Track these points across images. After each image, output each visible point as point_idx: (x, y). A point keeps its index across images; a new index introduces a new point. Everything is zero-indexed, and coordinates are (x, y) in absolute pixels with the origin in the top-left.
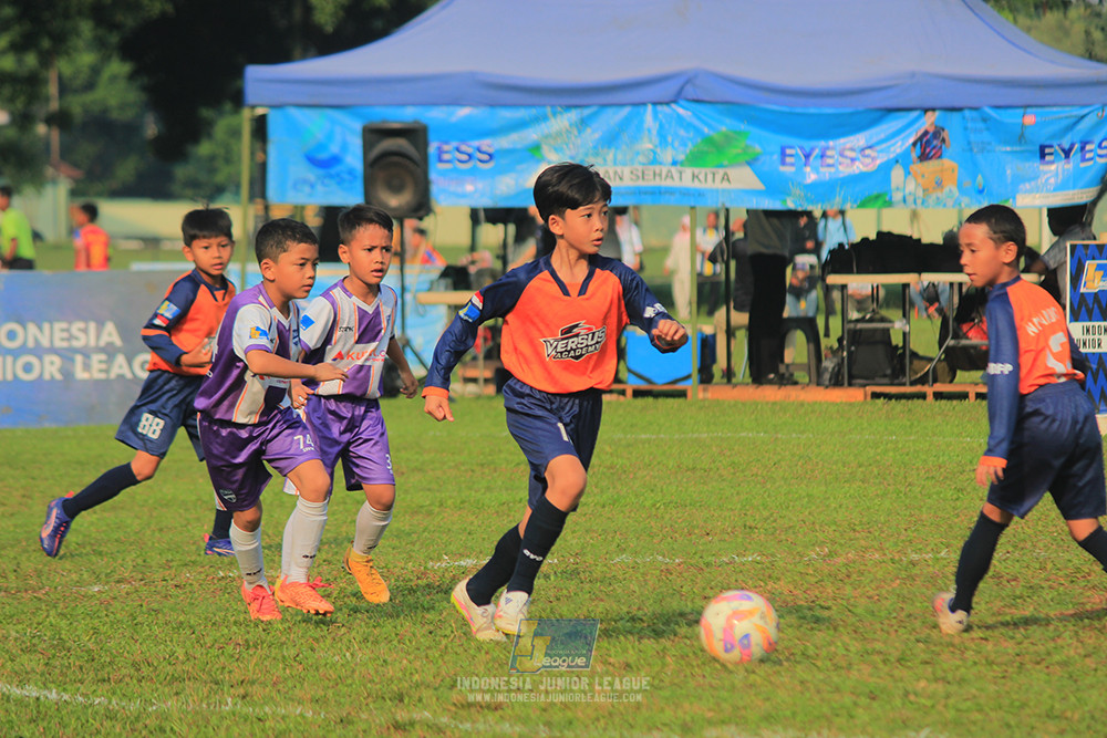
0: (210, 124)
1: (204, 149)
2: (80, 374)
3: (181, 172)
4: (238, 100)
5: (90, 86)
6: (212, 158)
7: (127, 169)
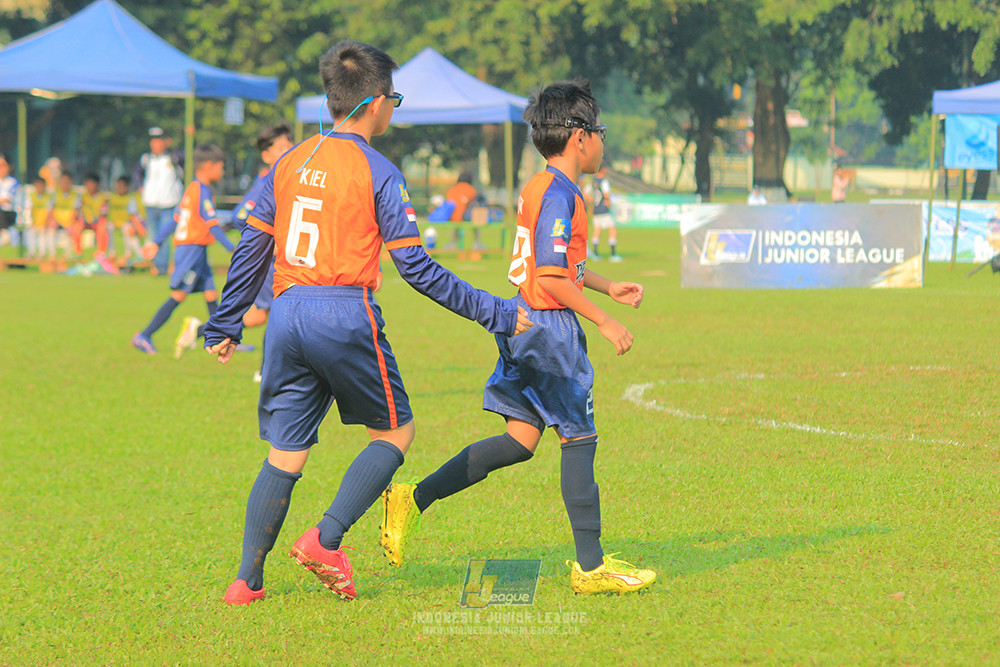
0: (916, 126)
1: (912, 139)
2: (840, 260)
3: (900, 151)
4: (930, 112)
5: (852, 105)
6: (917, 145)
7: (871, 150)
